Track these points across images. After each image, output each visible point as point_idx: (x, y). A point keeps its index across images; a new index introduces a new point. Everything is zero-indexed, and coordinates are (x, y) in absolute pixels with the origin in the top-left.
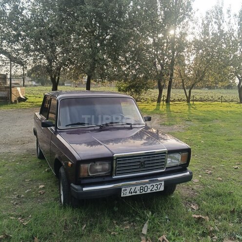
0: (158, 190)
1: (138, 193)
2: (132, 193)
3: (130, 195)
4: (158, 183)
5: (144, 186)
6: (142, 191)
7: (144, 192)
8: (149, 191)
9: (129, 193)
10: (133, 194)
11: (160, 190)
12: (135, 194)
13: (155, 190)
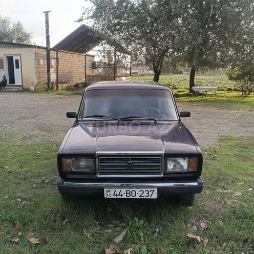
0: (149, 197)
1: (124, 196)
2: (116, 195)
3: (115, 197)
4: (149, 190)
5: (131, 190)
6: (128, 195)
7: (131, 197)
8: (137, 197)
9: (114, 195)
10: (118, 197)
11: (152, 197)
12: (120, 197)
13: (145, 195)
